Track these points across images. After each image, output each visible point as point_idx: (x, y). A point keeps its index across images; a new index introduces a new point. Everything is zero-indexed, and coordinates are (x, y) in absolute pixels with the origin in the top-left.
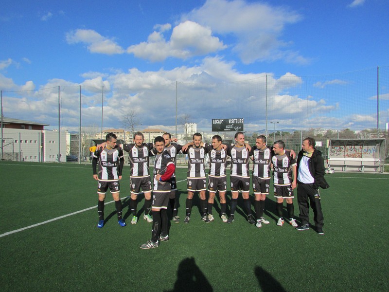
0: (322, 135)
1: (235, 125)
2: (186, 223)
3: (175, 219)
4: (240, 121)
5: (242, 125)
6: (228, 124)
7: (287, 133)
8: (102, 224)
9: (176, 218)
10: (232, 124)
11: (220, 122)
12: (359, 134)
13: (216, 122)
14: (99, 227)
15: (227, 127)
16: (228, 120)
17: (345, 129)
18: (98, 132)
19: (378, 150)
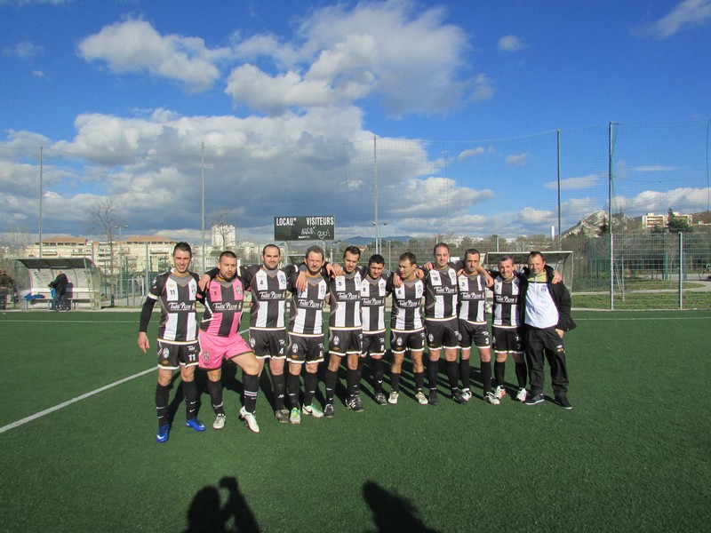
0: (455, 246)
1: (318, 228)
2: (330, 417)
3: (279, 415)
4: (328, 221)
5: (331, 228)
6: (305, 226)
7: (398, 243)
8: (166, 434)
9: (282, 414)
10: (312, 226)
11: (290, 222)
12: (513, 244)
13: (281, 222)
14: (159, 441)
15: (303, 232)
16: (304, 219)
17: (491, 235)
18: (30, 244)
19: (561, 271)
